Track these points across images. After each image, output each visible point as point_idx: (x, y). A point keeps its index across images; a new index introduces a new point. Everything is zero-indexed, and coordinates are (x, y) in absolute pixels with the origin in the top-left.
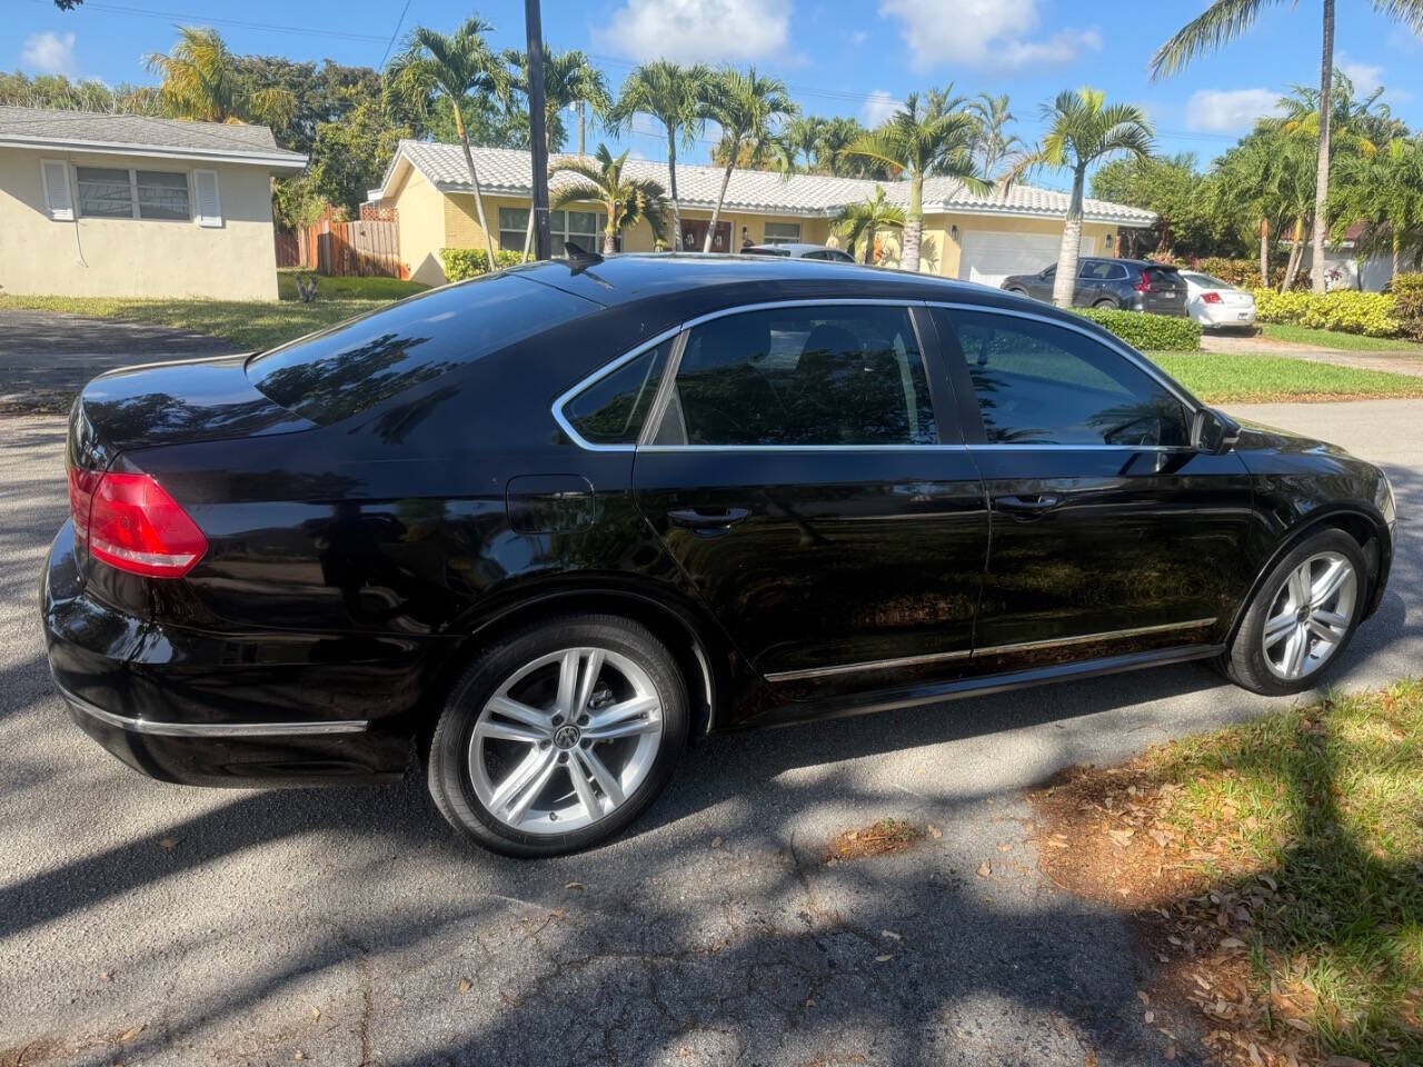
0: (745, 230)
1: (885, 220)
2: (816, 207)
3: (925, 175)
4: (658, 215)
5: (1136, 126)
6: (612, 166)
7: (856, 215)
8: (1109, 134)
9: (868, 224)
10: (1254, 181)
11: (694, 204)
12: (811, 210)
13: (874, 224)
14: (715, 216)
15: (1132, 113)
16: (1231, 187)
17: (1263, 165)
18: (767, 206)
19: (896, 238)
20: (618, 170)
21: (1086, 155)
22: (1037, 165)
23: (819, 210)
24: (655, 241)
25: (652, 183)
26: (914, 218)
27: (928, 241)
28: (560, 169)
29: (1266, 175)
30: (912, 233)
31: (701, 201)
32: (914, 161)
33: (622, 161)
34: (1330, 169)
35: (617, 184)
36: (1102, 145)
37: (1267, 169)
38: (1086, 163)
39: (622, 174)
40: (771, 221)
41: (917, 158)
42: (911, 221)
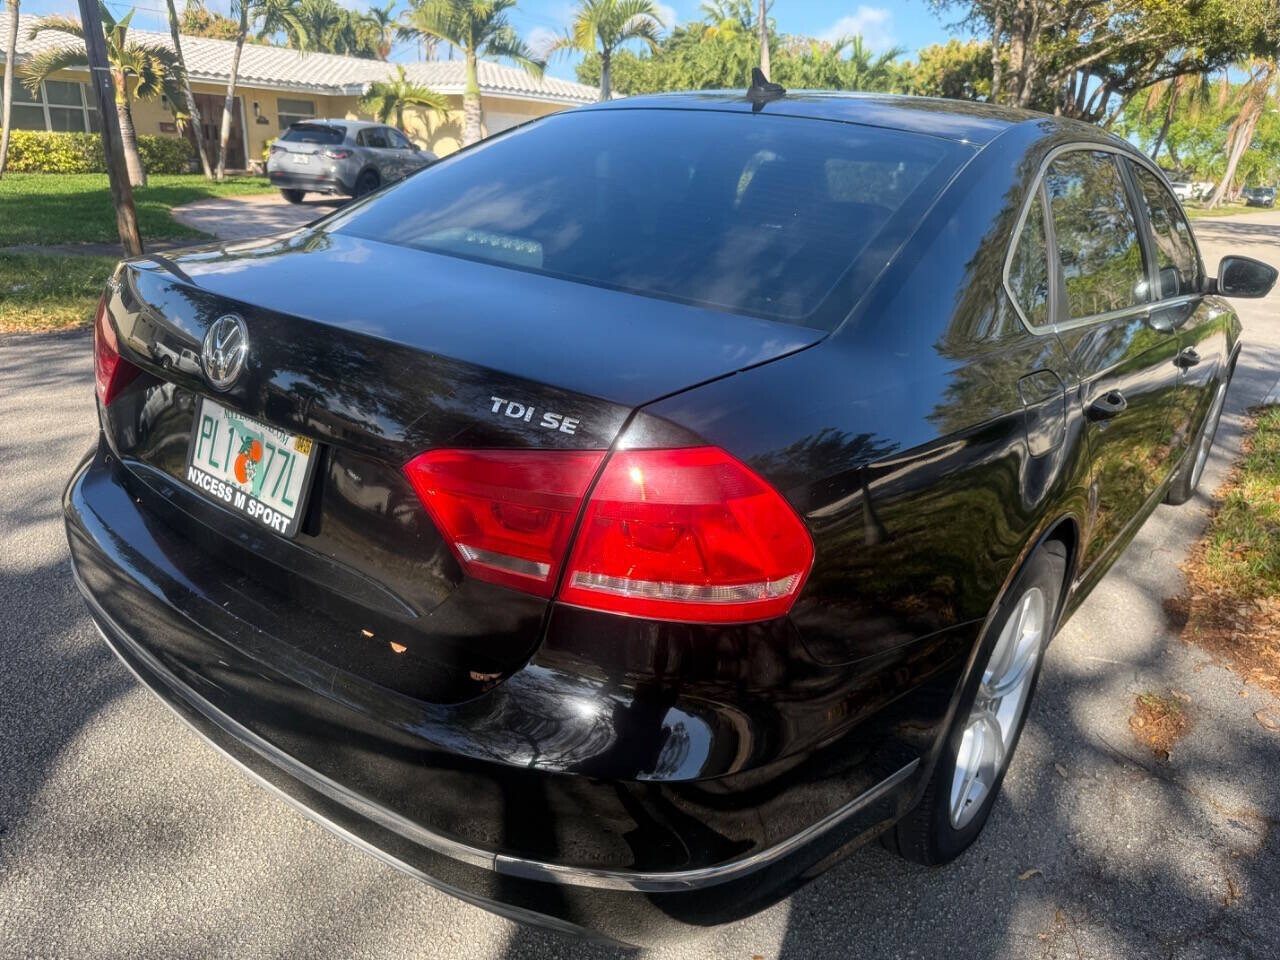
0: (256, 105)
1: (412, 99)
2: (331, 85)
3: (479, 53)
4: (174, 85)
5: (648, 17)
6: (115, 26)
7: (383, 93)
8: (626, 27)
9: (397, 102)
10: (715, 75)
11: (198, 76)
12: (326, 87)
13: (403, 103)
14: (230, 90)
15: (646, 5)
16: (698, 80)
17: (721, 61)
18: (279, 81)
19: (420, 117)
20: (122, 31)
21: (610, 42)
22: (567, 48)
23: (334, 88)
24: (174, 114)
25: (164, 49)
26: (473, 96)
27: (454, 121)
28: (46, 27)
29: (724, 71)
30: (473, 111)
31: (206, 73)
32: (466, 39)
33: (127, 20)
34: (771, 67)
35: (122, 46)
36: (622, 37)
37: (724, 65)
38: (611, 49)
39: (127, 38)
40: (284, 97)
41: (470, 36)
42: (470, 99)
